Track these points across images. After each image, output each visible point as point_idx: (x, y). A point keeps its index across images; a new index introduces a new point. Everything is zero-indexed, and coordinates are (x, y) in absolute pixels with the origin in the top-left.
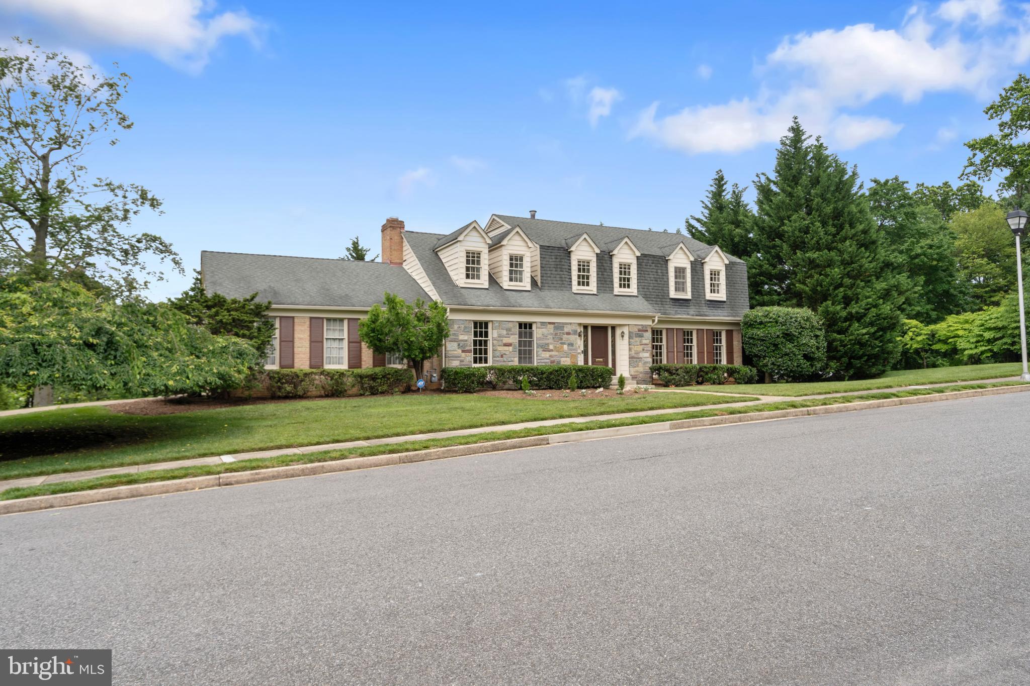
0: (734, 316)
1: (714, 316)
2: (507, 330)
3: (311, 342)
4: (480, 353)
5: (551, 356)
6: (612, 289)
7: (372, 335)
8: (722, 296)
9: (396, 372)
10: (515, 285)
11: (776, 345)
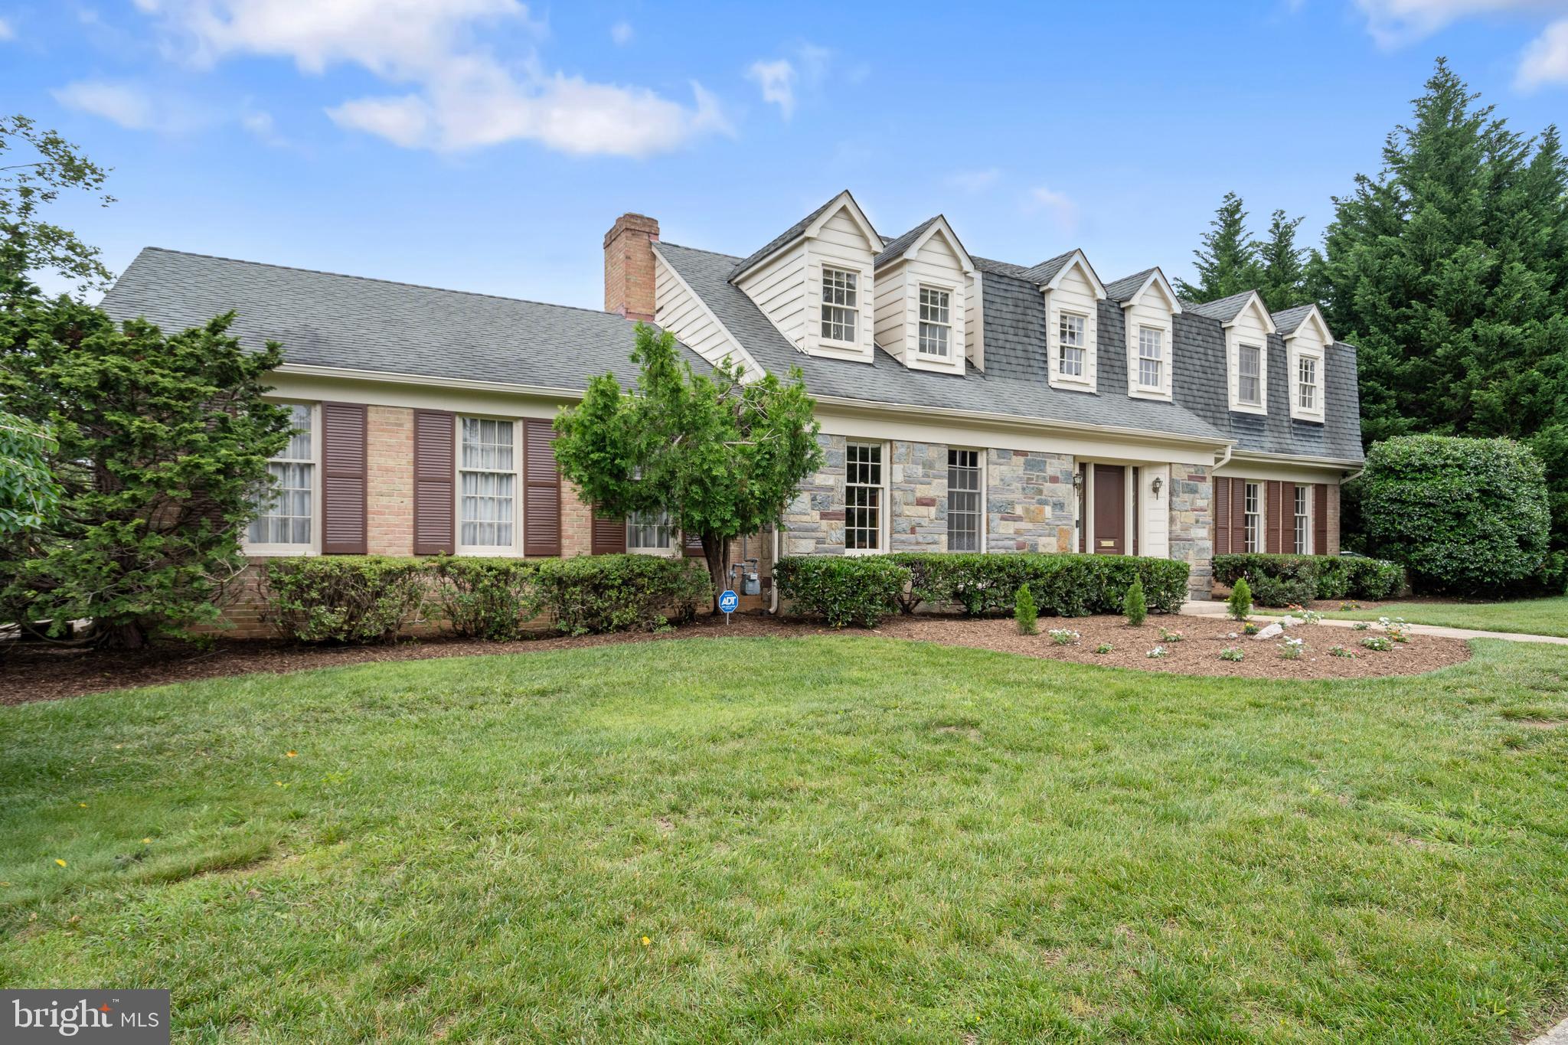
0: (1338, 456)
1: (1305, 453)
2: (924, 466)
3: (418, 480)
4: (862, 523)
5: (1017, 532)
6: (1124, 385)
7: (595, 456)
8: (1317, 412)
9: (662, 568)
10: (931, 361)
11: (1459, 516)
